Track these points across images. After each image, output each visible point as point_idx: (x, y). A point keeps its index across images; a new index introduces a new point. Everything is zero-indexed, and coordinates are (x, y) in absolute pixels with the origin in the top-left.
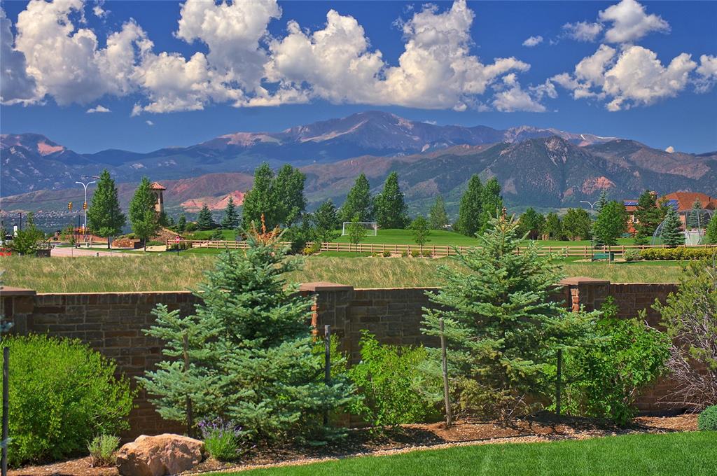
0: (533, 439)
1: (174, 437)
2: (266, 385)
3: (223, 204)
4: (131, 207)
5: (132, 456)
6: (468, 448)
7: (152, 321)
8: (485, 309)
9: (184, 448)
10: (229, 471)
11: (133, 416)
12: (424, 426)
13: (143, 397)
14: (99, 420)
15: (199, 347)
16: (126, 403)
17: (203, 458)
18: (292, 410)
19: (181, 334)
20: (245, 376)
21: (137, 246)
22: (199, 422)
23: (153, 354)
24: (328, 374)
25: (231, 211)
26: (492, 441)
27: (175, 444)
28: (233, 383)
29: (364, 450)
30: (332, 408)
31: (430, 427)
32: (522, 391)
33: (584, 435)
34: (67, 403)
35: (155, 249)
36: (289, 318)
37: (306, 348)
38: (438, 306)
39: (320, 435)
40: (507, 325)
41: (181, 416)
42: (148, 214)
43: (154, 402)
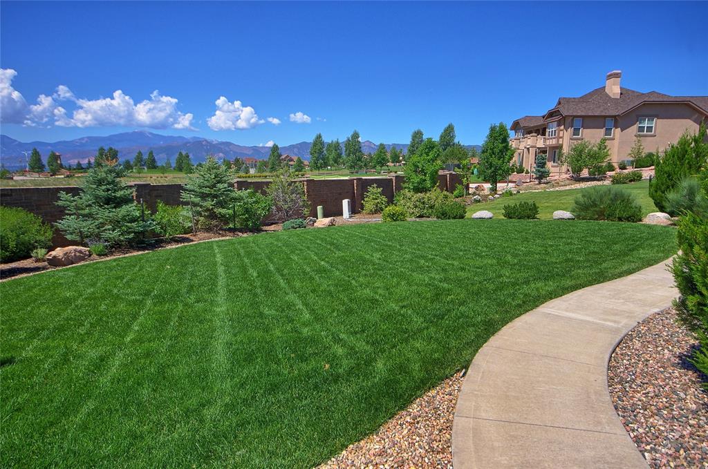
0: (228, 238)
1: (74, 247)
2: (116, 224)
3: (86, 161)
4: (47, 161)
5: (55, 257)
6: (205, 243)
7: (59, 198)
8: (207, 191)
9: (80, 252)
10: (103, 260)
11: (53, 240)
12: (185, 236)
13: (57, 231)
14: (36, 242)
15: (82, 209)
16: (49, 234)
17: (90, 255)
18: (129, 233)
19: (74, 204)
20: (107, 220)
21: (51, 176)
22: (86, 240)
23: (61, 213)
24: (143, 218)
25: (89, 163)
26: (213, 239)
27: (75, 251)
28: (101, 223)
29: (162, 247)
30: (147, 231)
31: (187, 236)
32: (222, 220)
33: (245, 235)
34: (18, 236)
35: (59, 176)
36: (125, 196)
37: (134, 208)
38: (187, 190)
39: (143, 242)
40: (215, 196)
41: (78, 238)
42: (55, 164)
43: (63, 233)
